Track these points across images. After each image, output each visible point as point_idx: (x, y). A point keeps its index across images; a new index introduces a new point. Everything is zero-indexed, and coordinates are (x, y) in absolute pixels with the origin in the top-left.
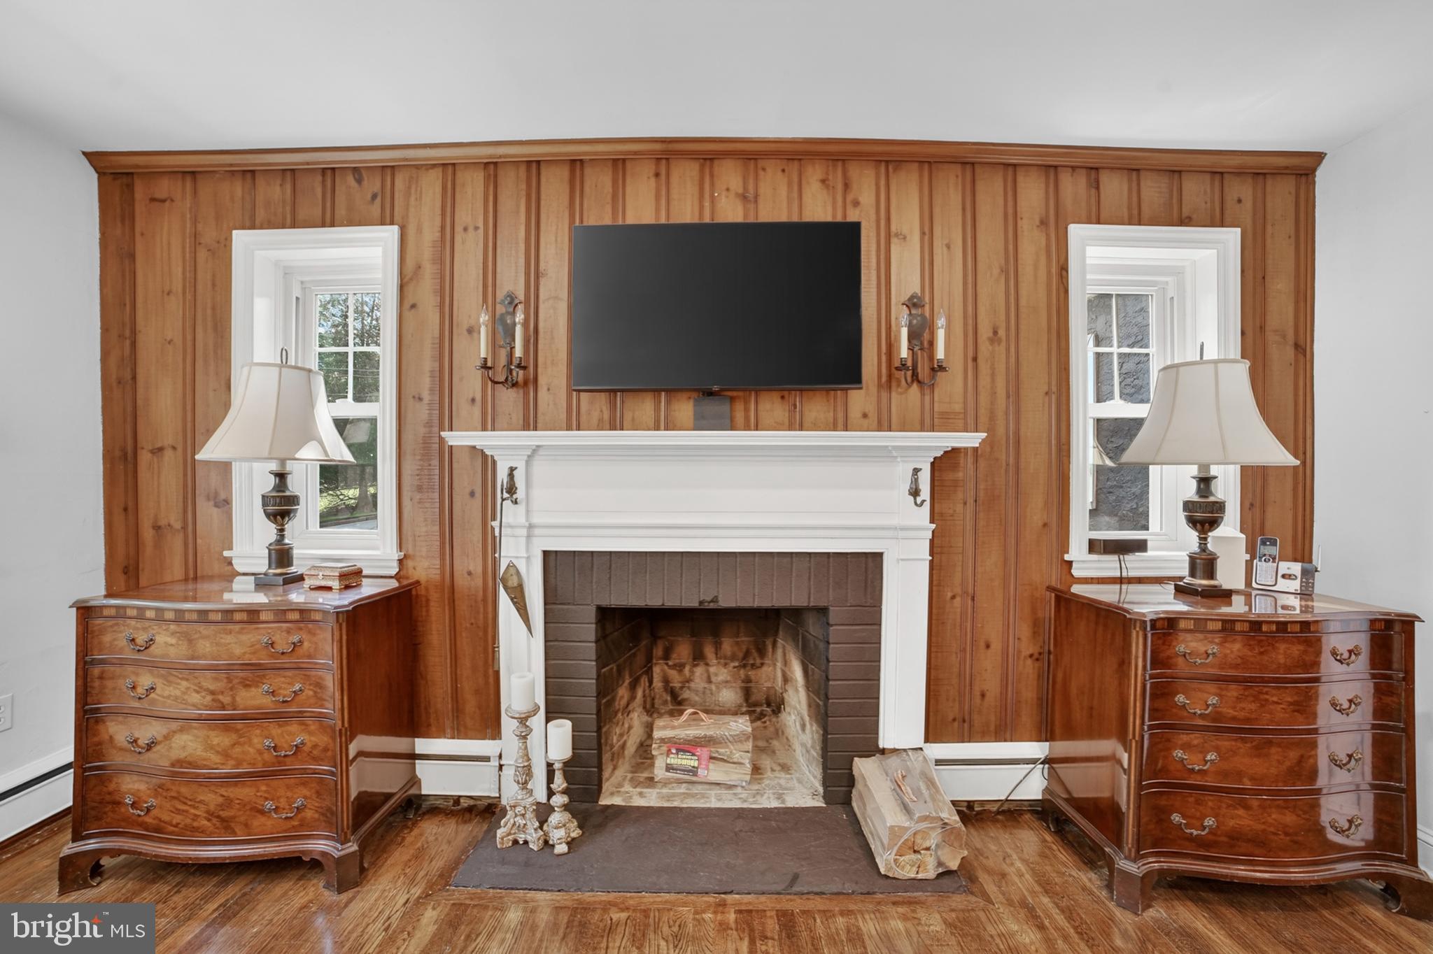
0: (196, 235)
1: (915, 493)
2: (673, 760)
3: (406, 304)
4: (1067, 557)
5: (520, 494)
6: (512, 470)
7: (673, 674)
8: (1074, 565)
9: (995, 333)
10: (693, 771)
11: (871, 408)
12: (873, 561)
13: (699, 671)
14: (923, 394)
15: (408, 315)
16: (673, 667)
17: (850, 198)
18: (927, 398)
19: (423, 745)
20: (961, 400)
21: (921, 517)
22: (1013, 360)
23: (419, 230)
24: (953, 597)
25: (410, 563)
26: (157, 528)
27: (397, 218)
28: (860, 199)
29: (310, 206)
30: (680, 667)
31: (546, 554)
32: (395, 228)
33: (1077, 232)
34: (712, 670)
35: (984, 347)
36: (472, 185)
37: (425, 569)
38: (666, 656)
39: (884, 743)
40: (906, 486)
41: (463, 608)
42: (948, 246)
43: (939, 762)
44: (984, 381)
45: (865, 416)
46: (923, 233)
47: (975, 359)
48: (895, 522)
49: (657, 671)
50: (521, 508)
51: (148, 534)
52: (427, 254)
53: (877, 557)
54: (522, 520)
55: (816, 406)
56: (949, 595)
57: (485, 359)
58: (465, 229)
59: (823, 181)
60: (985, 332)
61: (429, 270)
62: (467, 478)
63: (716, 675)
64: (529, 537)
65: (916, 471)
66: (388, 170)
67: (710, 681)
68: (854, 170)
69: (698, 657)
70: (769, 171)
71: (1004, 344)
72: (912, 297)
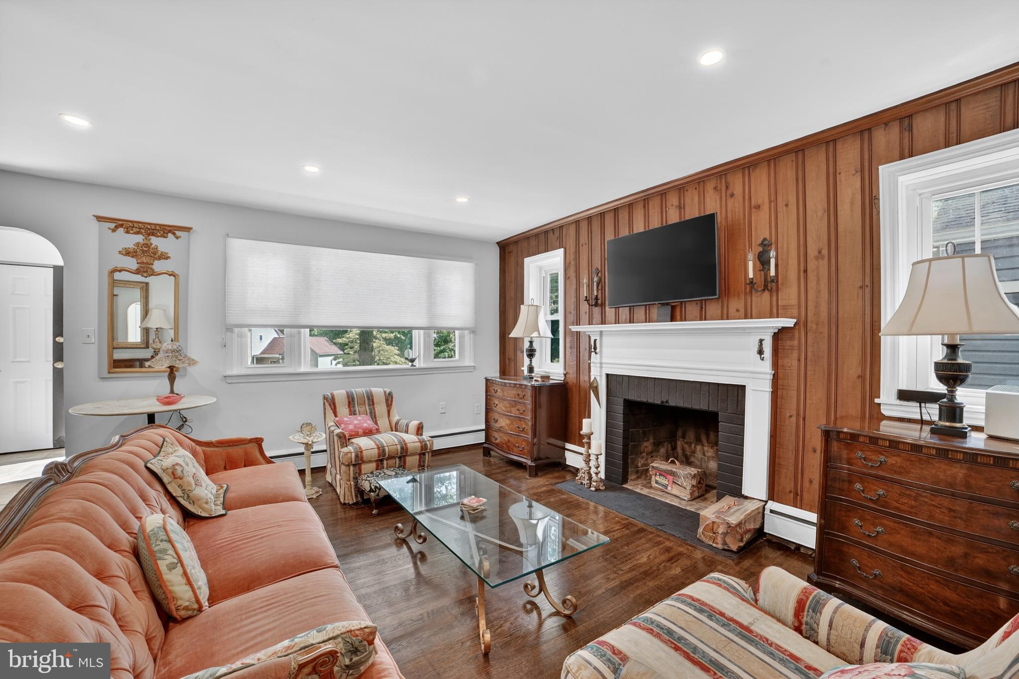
0: (517, 262)
1: (761, 352)
2: (658, 478)
3: (566, 278)
4: (877, 401)
5: (598, 350)
6: (595, 341)
7: (686, 446)
8: (882, 407)
9: (820, 252)
10: (666, 486)
11: (741, 306)
12: (740, 390)
13: (699, 448)
14: (771, 296)
15: (567, 281)
16: (686, 443)
17: (729, 193)
18: (774, 298)
19: (569, 446)
20: (796, 297)
21: (766, 367)
22: (833, 268)
23: (570, 249)
24: (791, 417)
25: (568, 376)
26: (509, 359)
27: (564, 245)
28: (735, 192)
29: (542, 247)
30: (690, 444)
31: (608, 375)
32: (562, 250)
33: (884, 170)
34: (706, 448)
35: (812, 265)
36: (584, 226)
37: (572, 378)
38: (684, 437)
39: (745, 492)
40: (756, 349)
42: (787, 205)
43: (772, 511)
44: (812, 284)
45: (738, 311)
46: (770, 202)
47: (806, 271)
48: (752, 369)
49: (679, 443)
50: (598, 356)
51: (507, 360)
52: (572, 257)
53: (743, 387)
54: (598, 361)
55: (713, 308)
56: (788, 415)
57: (586, 297)
58: (582, 245)
59: (715, 188)
60: (812, 252)
61: (573, 263)
62: (584, 345)
63: (707, 452)
64: (601, 367)
65: (761, 341)
66: (561, 227)
67: (704, 455)
68: (730, 178)
69: (698, 440)
70: (689, 191)
71: (826, 259)
72: (765, 239)
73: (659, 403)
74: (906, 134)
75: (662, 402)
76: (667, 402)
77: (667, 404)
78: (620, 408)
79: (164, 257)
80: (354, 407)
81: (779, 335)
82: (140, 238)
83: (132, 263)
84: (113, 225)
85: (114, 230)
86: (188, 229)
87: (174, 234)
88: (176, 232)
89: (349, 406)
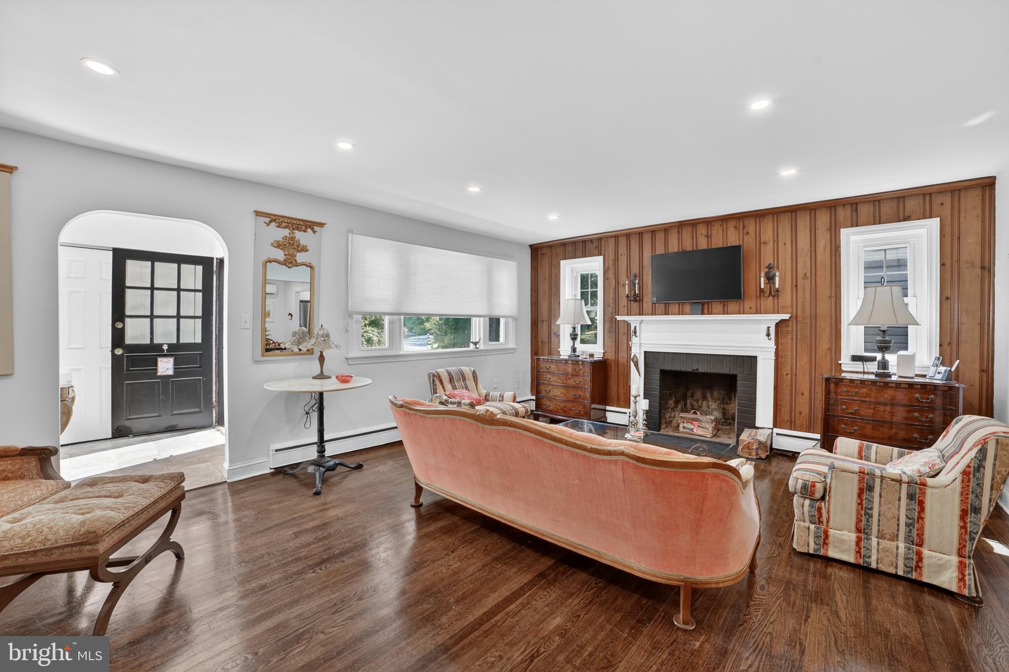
0: (551, 262)
1: (768, 335)
2: (685, 425)
3: (605, 278)
4: (840, 362)
5: (638, 334)
6: (635, 327)
7: (695, 403)
8: (842, 365)
9: (805, 275)
10: (692, 430)
11: (753, 304)
12: (754, 359)
13: (705, 403)
14: (774, 300)
15: (606, 281)
16: (695, 400)
17: (745, 231)
18: (776, 301)
19: (608, 408)
20: (790, 301)
21: (772, 344)
22: (813, 285)
23: (609, 256)
24: (787, 374)
25: (606, 354)
26: (542, 342)
27: (602, 253)
28: (749, 232)
29: (579, 253)
30: (697, 401)
31: (645, 352)
32: (602, 257)
33: (844, 232)
34: (710, 403)
35: (800, 282)
36: (623, 242)
37: (611, 356)
38: (692, 396)
39: (757, 425)
40: (765, 332)
41: (621, 368)
42: (785, 244)
43: (777, 434)
44: (800, 294)
45: (751, 308)
46: (774, 241)
47: (796, 286)
48: (762, 345)
49: (688, 401)
50: (638, 338)
51: (540, 343)
52: (611, 263)
53: (756, 357)
54: (638, 342)
55: (732, 305)
56: (785, 373)
57: (628, 295)
58: (621, 255)
59: (735, 227)
60: (800, 274)
61: (612, 267)
62: (623, 329)
63: (711, 405)
64: (640, 347)
65: (768, 328)
66: (600, 239)
67: (709, 408)
68: (747, 222)
69: (704, 398)
70: (716, 226)
71: (809, 279)
72: (770, 264)
73: (691, 370)
74: (855, 213)
75: (693, 370)
76: (697, 369)
77: (697, 371)
78: (657, 376)
79: (304, 249)
80: (454, 383)
81: (779, 325)
82: (286, 232)
83: (280, 255)
84: (267, 220)
85: (268, 225)
86: (321, 225)
87: (312, 229)
88: (315, 227)
89: (450, 382)
